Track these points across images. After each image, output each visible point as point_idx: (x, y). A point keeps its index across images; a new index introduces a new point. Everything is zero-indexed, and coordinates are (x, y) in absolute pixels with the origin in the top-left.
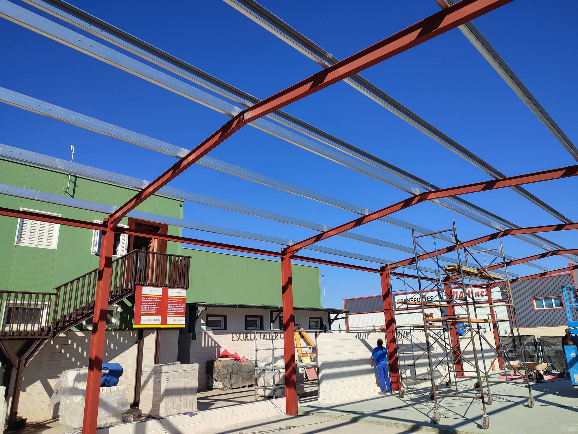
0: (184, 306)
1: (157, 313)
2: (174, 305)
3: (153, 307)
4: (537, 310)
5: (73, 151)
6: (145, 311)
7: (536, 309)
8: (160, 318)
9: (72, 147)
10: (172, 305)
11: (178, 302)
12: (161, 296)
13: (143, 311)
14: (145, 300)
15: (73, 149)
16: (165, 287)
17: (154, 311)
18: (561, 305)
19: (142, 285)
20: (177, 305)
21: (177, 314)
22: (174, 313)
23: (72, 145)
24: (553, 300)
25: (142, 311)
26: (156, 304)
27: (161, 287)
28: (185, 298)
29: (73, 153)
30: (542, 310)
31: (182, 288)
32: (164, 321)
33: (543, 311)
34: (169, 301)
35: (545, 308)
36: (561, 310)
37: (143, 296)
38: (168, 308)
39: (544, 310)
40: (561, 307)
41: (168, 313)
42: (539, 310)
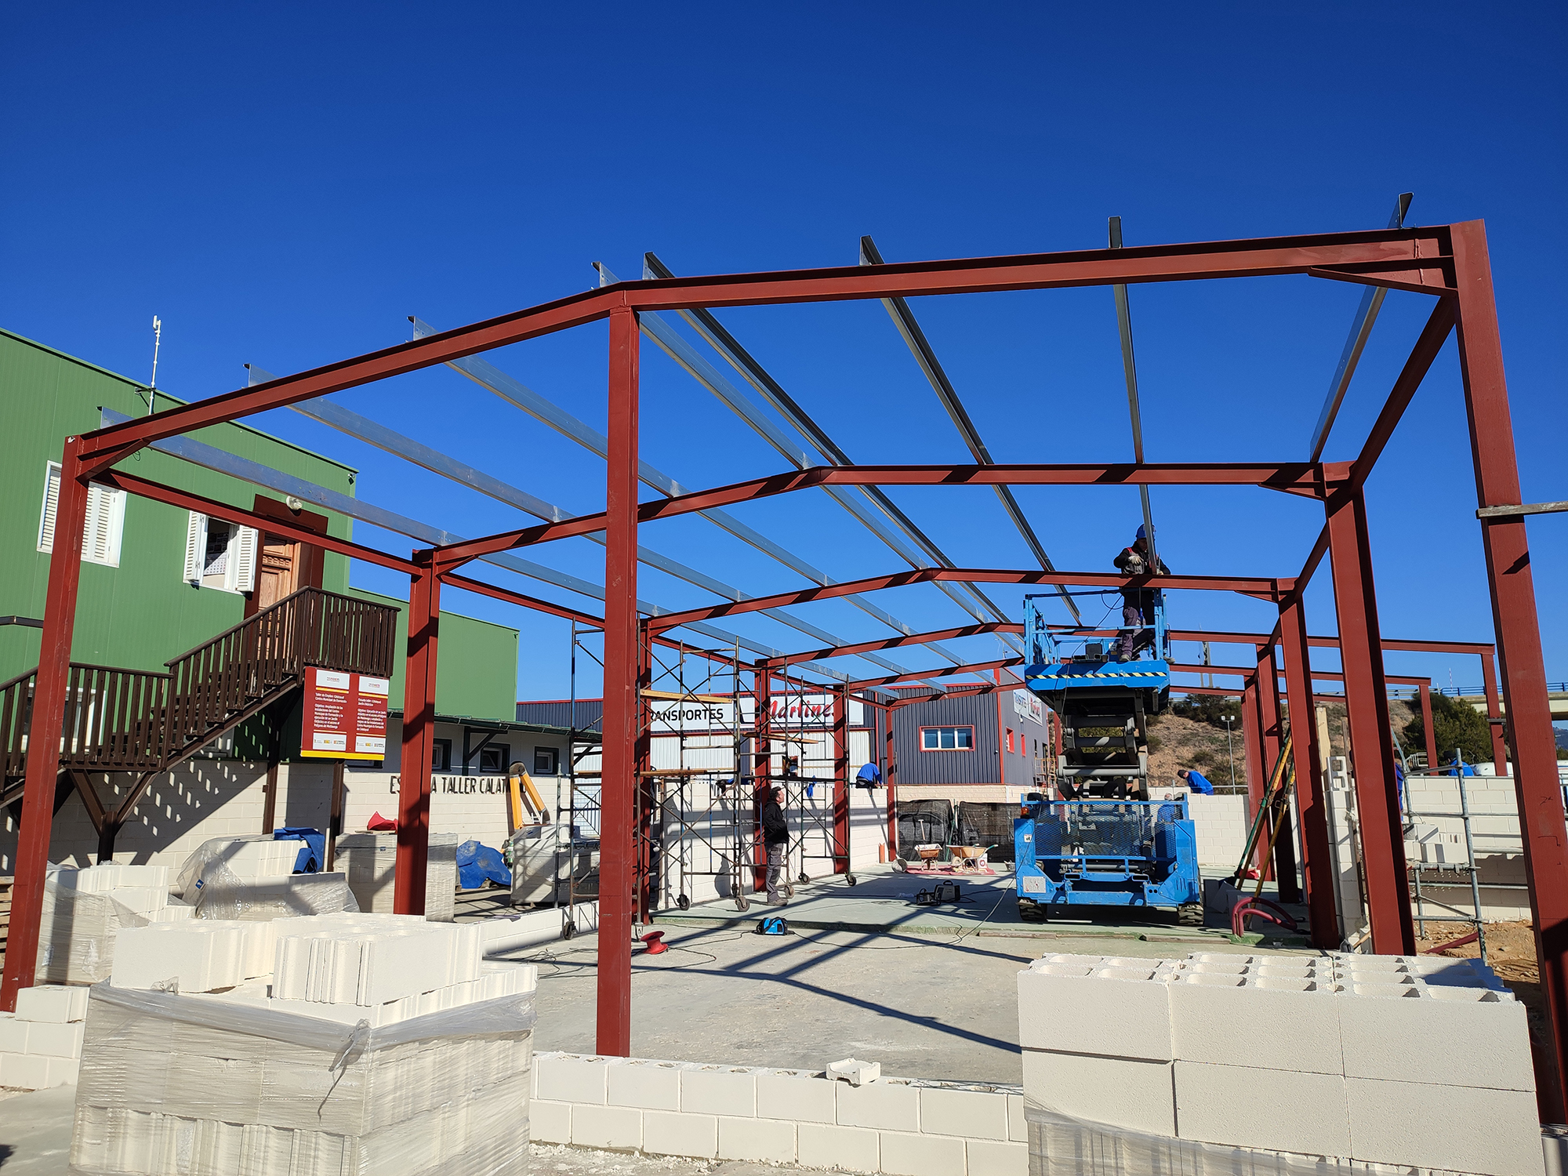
0: (383, 715)
1: (340, 729)
2: (369, 711)
3: (334, 715)
4: (925, 752)
5: (158, 331)
6: (322, 722)
7: (924, 748)
8: (344, 738)
9: (157, 323)
10: (365, 711)
11: (375, 707)
12: (348, 692)
13: (317, 723)
14: (321, 699)
15: (157, 326)
16: (355, 672)
17: (335, 723)
18: (969, 744)
19: (317, 666)
20: (374, 712)
21: (373, 732)
22: (368, 730)
23: (155, 317)
24: (956, 733)
25: (315, 721)
26: (338, 708)
27: (346, 671)
28: (387, 697)
29: (158, 336)
30: (934, 751)
31: (381, 676)
32: (351, 748)
33: (936, 754)
34: (360, 704)
35: (940, 748)
36: (967, 754)
37: (317, 689)
38: (359, 718)
39: (938, 751)
40: (968, 748)
41: (358, 729)
42: (929, 752)
